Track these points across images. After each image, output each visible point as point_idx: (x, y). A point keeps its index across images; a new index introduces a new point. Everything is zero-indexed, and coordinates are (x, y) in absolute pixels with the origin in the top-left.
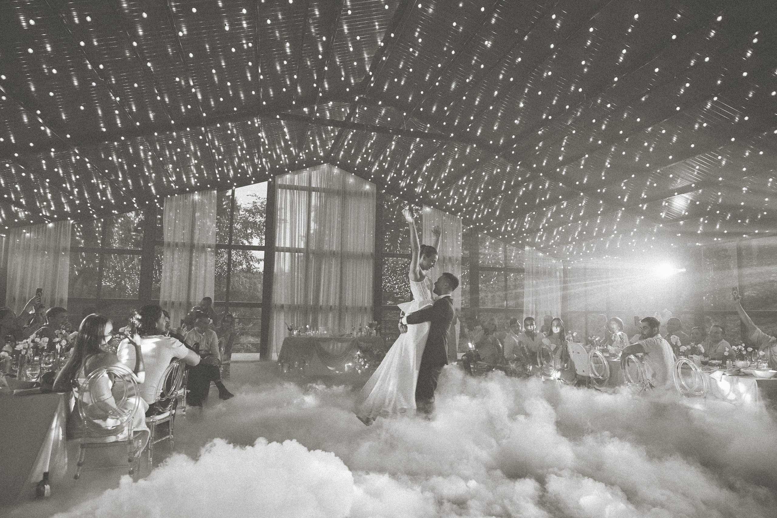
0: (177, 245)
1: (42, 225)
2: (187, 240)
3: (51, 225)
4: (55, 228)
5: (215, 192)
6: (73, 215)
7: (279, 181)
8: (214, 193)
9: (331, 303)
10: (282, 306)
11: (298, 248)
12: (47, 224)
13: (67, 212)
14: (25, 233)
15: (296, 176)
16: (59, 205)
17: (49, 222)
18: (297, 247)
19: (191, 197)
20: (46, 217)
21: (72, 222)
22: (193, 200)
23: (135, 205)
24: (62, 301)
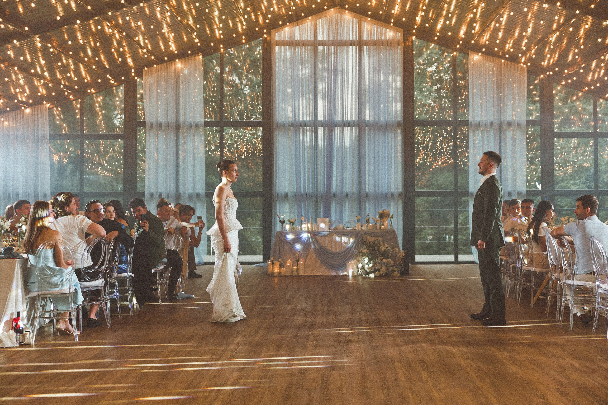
0: (160, 125)
1: (19, 111)
2: (171, 119)
3: (28, 111)
4: (33, 113)
5: (201, 57)
6: (48, 98)
7: (277, 36)
8: (199, 59)
9: (347, 189)
10: (286, 195)
11: (303, 121)
12: (23, 110)
13: (42, 95)
14: (3, 121)
15: (297, 28)
16: (34, 89)
17: (26, 108)
18: (301, 119)
19: (173, 66)
20: (23, 102)
21: (48, 105)
22: (175, 69)
23: (112, 82)
24: (45, 195)
